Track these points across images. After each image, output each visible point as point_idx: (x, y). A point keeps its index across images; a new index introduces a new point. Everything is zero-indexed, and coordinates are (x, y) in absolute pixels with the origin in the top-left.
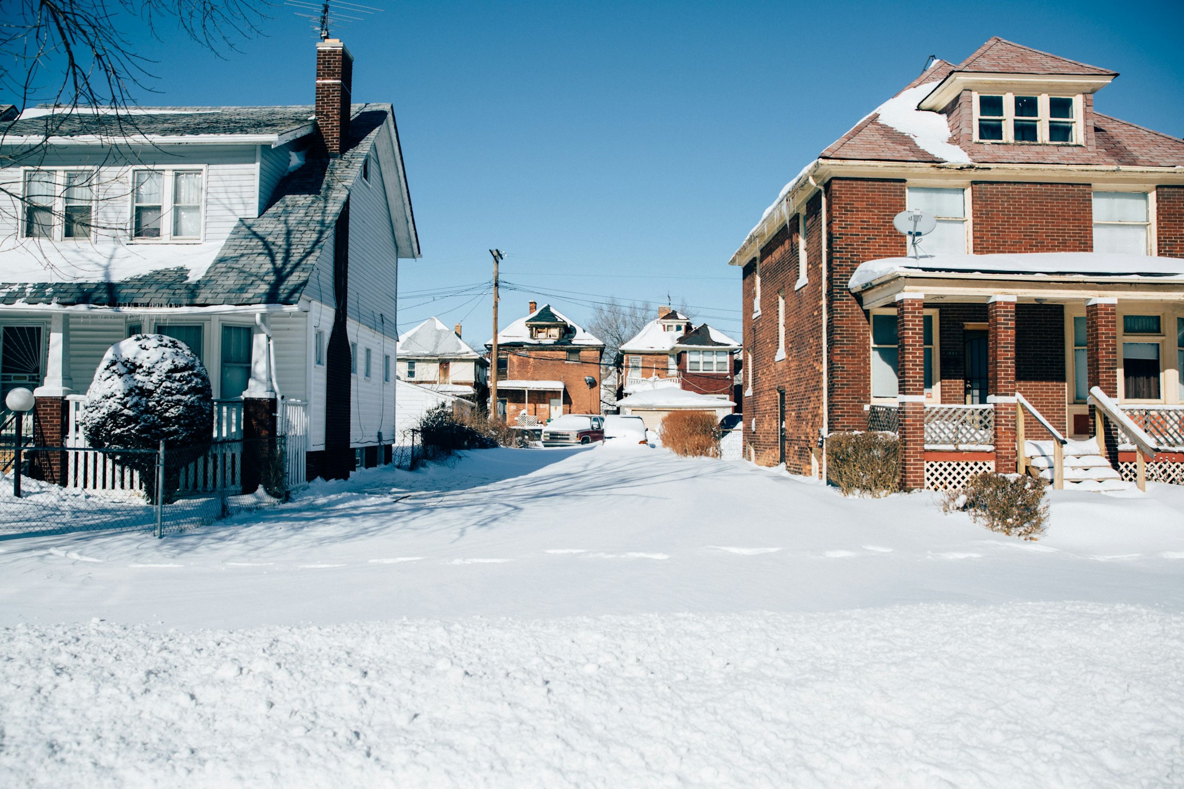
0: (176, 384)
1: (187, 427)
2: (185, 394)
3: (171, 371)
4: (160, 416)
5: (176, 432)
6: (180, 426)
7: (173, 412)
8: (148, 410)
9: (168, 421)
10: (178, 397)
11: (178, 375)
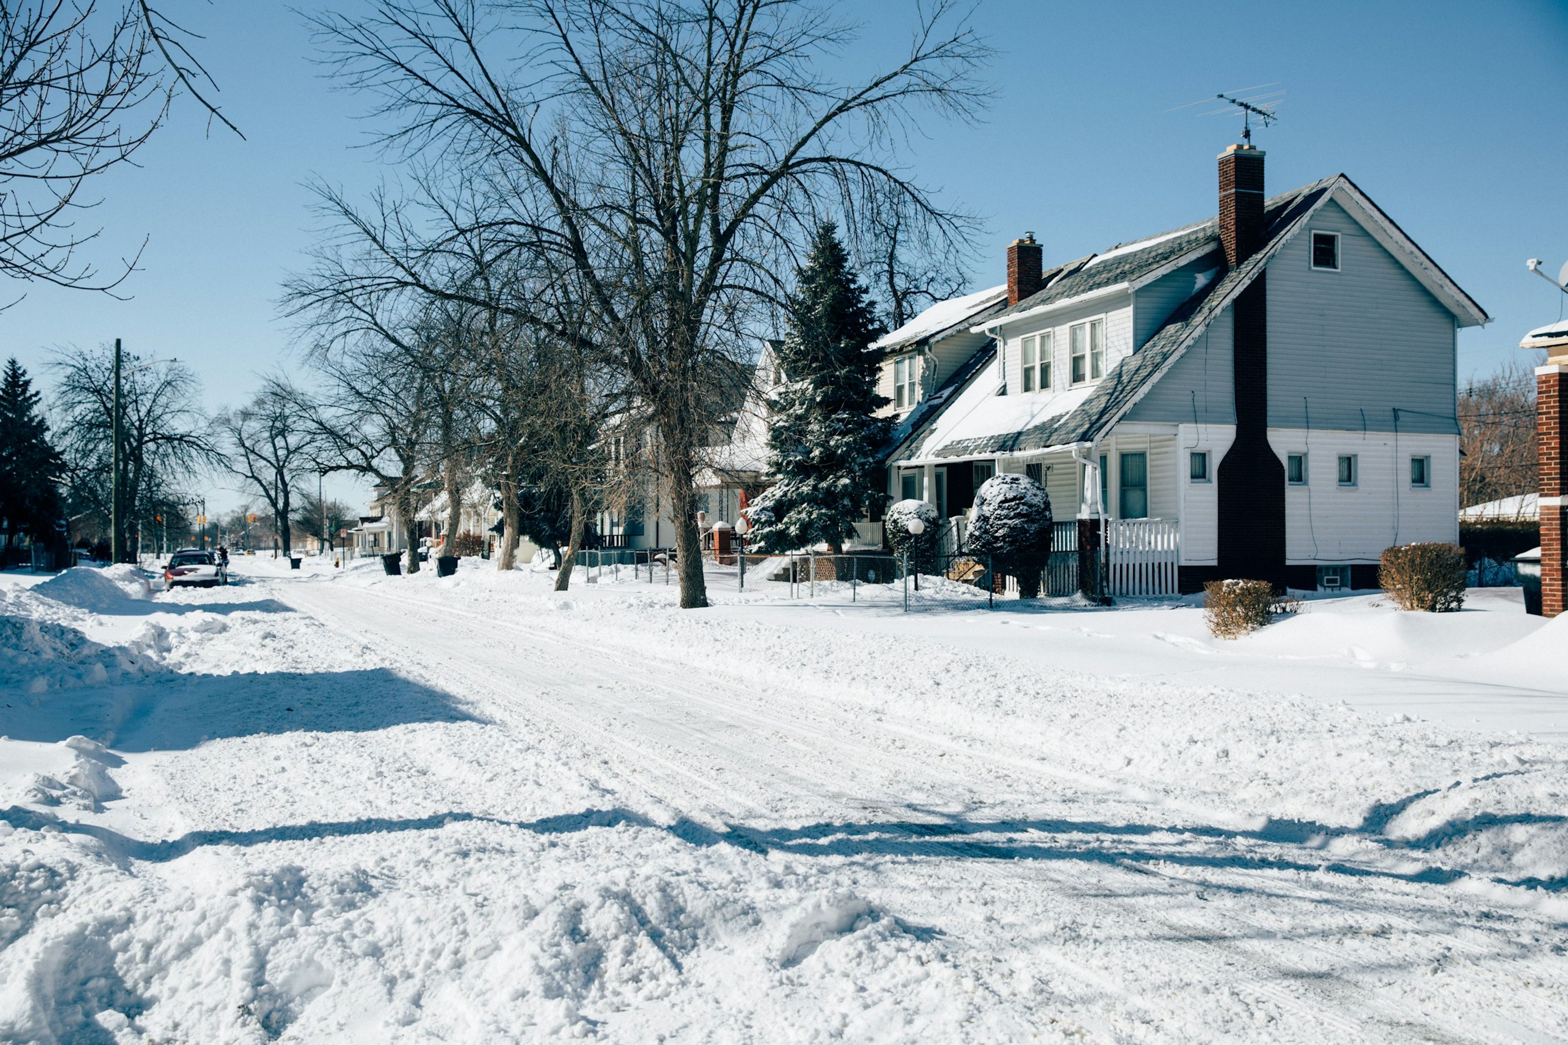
0: (1005, 512)
1: (1011, 543)
2: (1011, 519)
3: (1002, 502)
4: (992, 536)
5: (1001, 547)
6: (1005, 542)
7: (1001, 533)
8: (986, 532)
9: (997, 538)
10: (1005, 521)
11: (1007, 505)
